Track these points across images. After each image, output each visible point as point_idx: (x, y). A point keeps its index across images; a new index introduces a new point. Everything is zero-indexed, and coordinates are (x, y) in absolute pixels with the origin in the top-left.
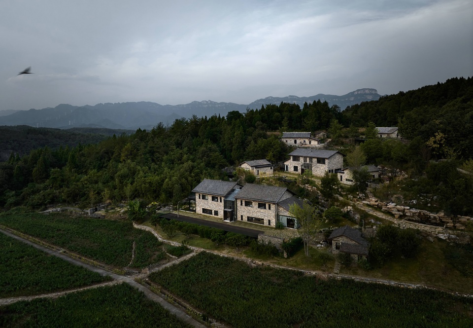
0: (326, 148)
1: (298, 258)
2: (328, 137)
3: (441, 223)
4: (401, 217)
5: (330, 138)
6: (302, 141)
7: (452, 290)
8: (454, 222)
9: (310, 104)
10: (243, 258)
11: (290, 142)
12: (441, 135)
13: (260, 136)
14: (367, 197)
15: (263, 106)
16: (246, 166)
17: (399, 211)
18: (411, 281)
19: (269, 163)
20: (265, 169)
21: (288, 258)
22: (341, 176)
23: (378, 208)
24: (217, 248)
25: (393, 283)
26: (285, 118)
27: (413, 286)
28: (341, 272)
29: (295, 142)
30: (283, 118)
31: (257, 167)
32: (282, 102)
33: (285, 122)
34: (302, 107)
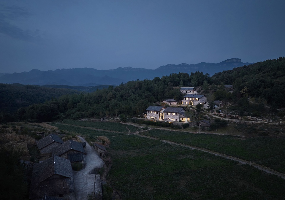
0: (200, 94)
1: (187, 129)
2: (202, 90)
3: (237, 118)
4: (224, 117)
5: (203, 90)
6: (190, 91)
7: (234, 135)
8: (241, 118)
9: (194, 73)
10: (168, 129)
11: (184, 92)
12: (246, 88)
13: (171, 89)
14: (214, 111)
15: (170, 75)
16: (165, 102)
17: (224, 115)
18: (223, 133)
19: (175, 101)
20: (173, 103)
21: (184, 129)
22: (205, 105)
23: (217, 115)
24: (158, 128)
25: (217, 134)
26: (182, 80)
27: (223, 134)
28: (201, 132)
29: (186, 92)
30: (180, 81)
31: (170, 102)
32: (180, 72)
33: (182, 82)
34: (190, 75)
